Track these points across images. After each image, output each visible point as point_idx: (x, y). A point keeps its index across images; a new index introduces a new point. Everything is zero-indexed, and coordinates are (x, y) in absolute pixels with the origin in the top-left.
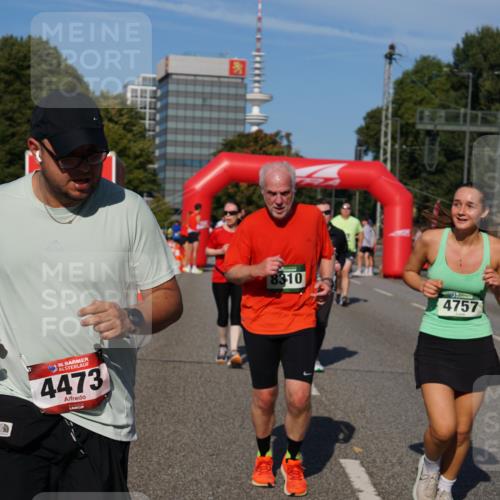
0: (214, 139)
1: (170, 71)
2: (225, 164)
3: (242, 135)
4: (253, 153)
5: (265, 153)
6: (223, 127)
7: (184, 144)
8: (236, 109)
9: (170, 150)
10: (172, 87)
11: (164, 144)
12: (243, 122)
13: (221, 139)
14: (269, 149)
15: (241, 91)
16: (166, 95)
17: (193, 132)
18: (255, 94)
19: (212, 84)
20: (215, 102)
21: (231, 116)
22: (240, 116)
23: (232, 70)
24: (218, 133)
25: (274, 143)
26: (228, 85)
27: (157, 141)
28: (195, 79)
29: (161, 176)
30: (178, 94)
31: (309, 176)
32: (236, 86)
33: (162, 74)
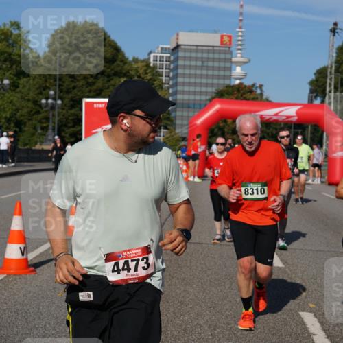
0: (210, 89)
1: (180, 43)
2: (217, 107)
3: (228, 86)
4: (237, 99)
5: (245, 99)
6: (215, 81)
7: (189, 93)
8: (225, 69)
9: (179, 97)
10: (181, 54)
11: (175, 93)
12: (230, 77)
13: (214, 90)
14: (248, 95)
15: (228, 56)
16: (177, 59)
17: (195, 84)
18: (238, 58)
19: (208, 51)
20: (210, 64)
21: (222, 73)
22: (227, 73)
23: (222, 42)
24: (212, 85)
25: (251, 92)
26: (220, 52)
27: (171, 91)
28: (197, 48)
29: (173, 115)
30: (185, 58)
31: (276, 115)
32: (225, 52)
33: (174, 45)
